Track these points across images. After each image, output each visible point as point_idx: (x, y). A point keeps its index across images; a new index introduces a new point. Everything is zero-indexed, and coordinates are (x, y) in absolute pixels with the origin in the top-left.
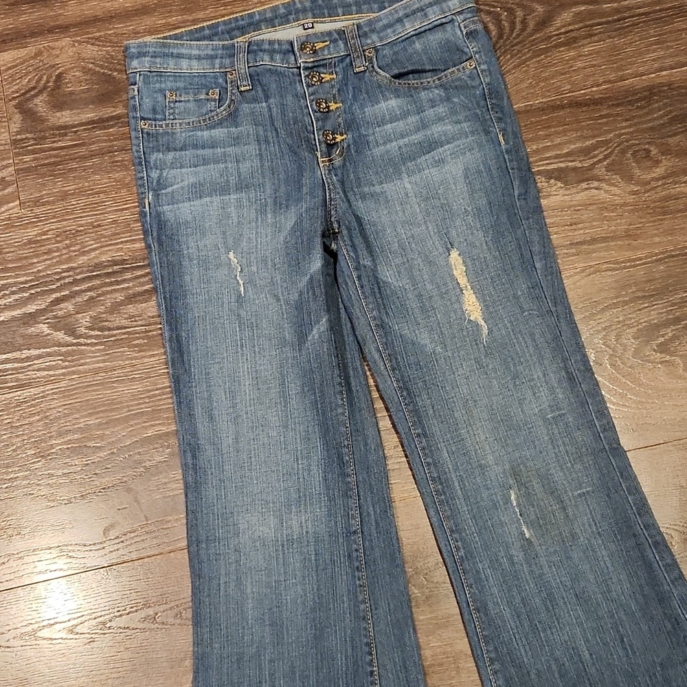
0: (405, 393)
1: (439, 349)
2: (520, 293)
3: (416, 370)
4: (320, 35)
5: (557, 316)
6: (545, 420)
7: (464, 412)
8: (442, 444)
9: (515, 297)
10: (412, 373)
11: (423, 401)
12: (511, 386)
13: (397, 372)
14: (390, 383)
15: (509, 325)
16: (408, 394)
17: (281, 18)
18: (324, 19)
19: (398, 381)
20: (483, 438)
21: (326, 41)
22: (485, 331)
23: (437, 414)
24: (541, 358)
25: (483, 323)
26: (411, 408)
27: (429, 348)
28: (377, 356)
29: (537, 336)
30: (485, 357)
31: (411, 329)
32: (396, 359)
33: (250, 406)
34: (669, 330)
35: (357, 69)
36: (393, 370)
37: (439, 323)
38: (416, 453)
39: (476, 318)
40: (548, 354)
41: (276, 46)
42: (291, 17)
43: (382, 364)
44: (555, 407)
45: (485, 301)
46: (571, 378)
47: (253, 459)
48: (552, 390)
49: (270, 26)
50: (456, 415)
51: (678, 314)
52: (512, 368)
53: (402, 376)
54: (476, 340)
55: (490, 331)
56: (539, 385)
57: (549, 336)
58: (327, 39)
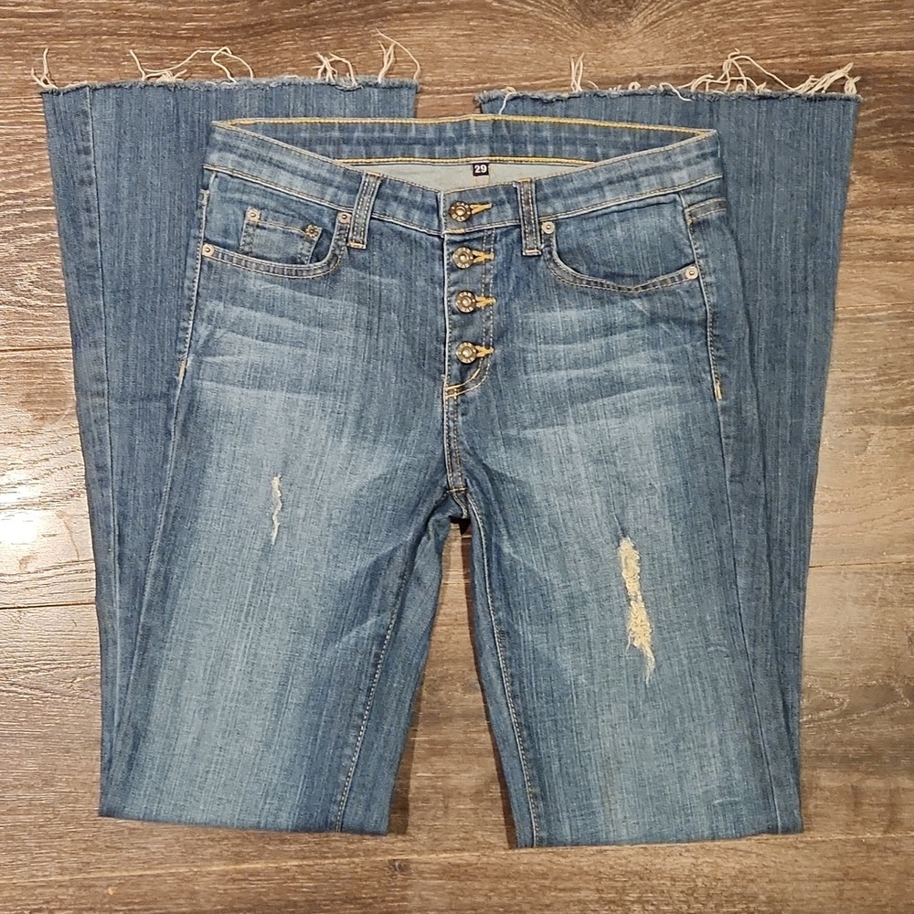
0: (525, 733)
1: (582, 679)
2: (708, 618)
3: (547, 703)
4: (479, 193)
5: (754, 662)
6: (709, 805)
7: (601, 774)
8: (565, 814)
9: (702, 622)
10: (538, 705)
11: (548, 747)
12: (671, 751)
13: (519, 702)
14: (506, 714)
15: (685, 662)
16: (529, 735)
17: (446, 144)
18: (505, 159)
19: (518, 714)
20: (620, 816)
21: (487, 203)
22: (651, 665)
23: (564, 770)
24: (721, 715)
25: (650, 654)
26: (530, 755)
27: (569, 675)
28: (494, 675)
29: (721, 684)
30: (644, 702)
31: (551, 643)
32: (521, 682)
35: (527, 251)
36: (514, 697)
37: (589, 642)
38: (527, 822)
39: (641, 645)
40: (731, 711)
41: (419, 198)
42: (460, 148)
43: (500, 687)
44: (727, 789)
45: (658, 621)
46: (757, 754)
48: (727, 765)
49: (427, 156)
50: (590, 777)
52: (678, 726)
53: (525, 708)
54: (636, 677)
55: (658, 667)
56: (711, 754)
57: (736, 687)
58: (489, 199)
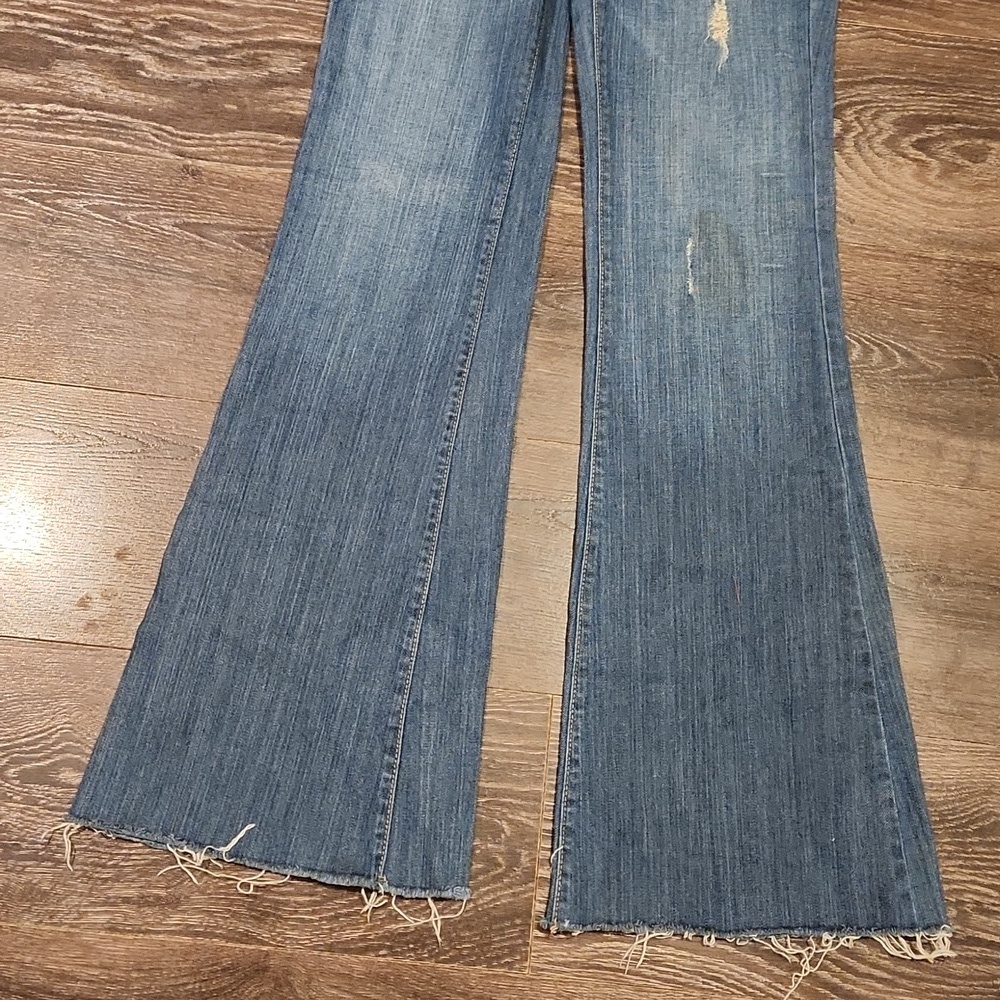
0: (605, 92)
1: (662, 59)
2: (780, 29)
3: (628, 74)
5: (815, 68)
6: (757, 175)
7: (666, 137)
8: (629, 164)
9: (773, 31)
10: (622, 76)
11: (624, 110)
12: (732, 126)
13: (605, 66)
14: (592, 73)
15: (754, 59)
16: (608, 95)
19: (602, 76)
20: (678, 172)
22: (725, 56)
23: (635, 129)
24: (779, 107)
25: (725, 46)
26: (607, 111)
27: (652, 53)
28: (587, 39)
29: (783, 83)
30: (715, 84)
31: (639, 25)
32: (609, 52)
33: (417, 47)
34: (937, 128)
36: (601, 62)
37: (673, 30)
38: (594, 162)
39: (719, 39)
40: (788, 105)
43: (590, 49)
44: (774, 166)
45: (736, 23)
46: (805, 142)
47: (401, 106)
48: (777, 147)
50: (657, 137)
51: (954, 113)
52: (741, 108)
53: (609, 74)
54: (710, 64)
55: (730, 60)
56: (765, 136)
57: (796, 87)
